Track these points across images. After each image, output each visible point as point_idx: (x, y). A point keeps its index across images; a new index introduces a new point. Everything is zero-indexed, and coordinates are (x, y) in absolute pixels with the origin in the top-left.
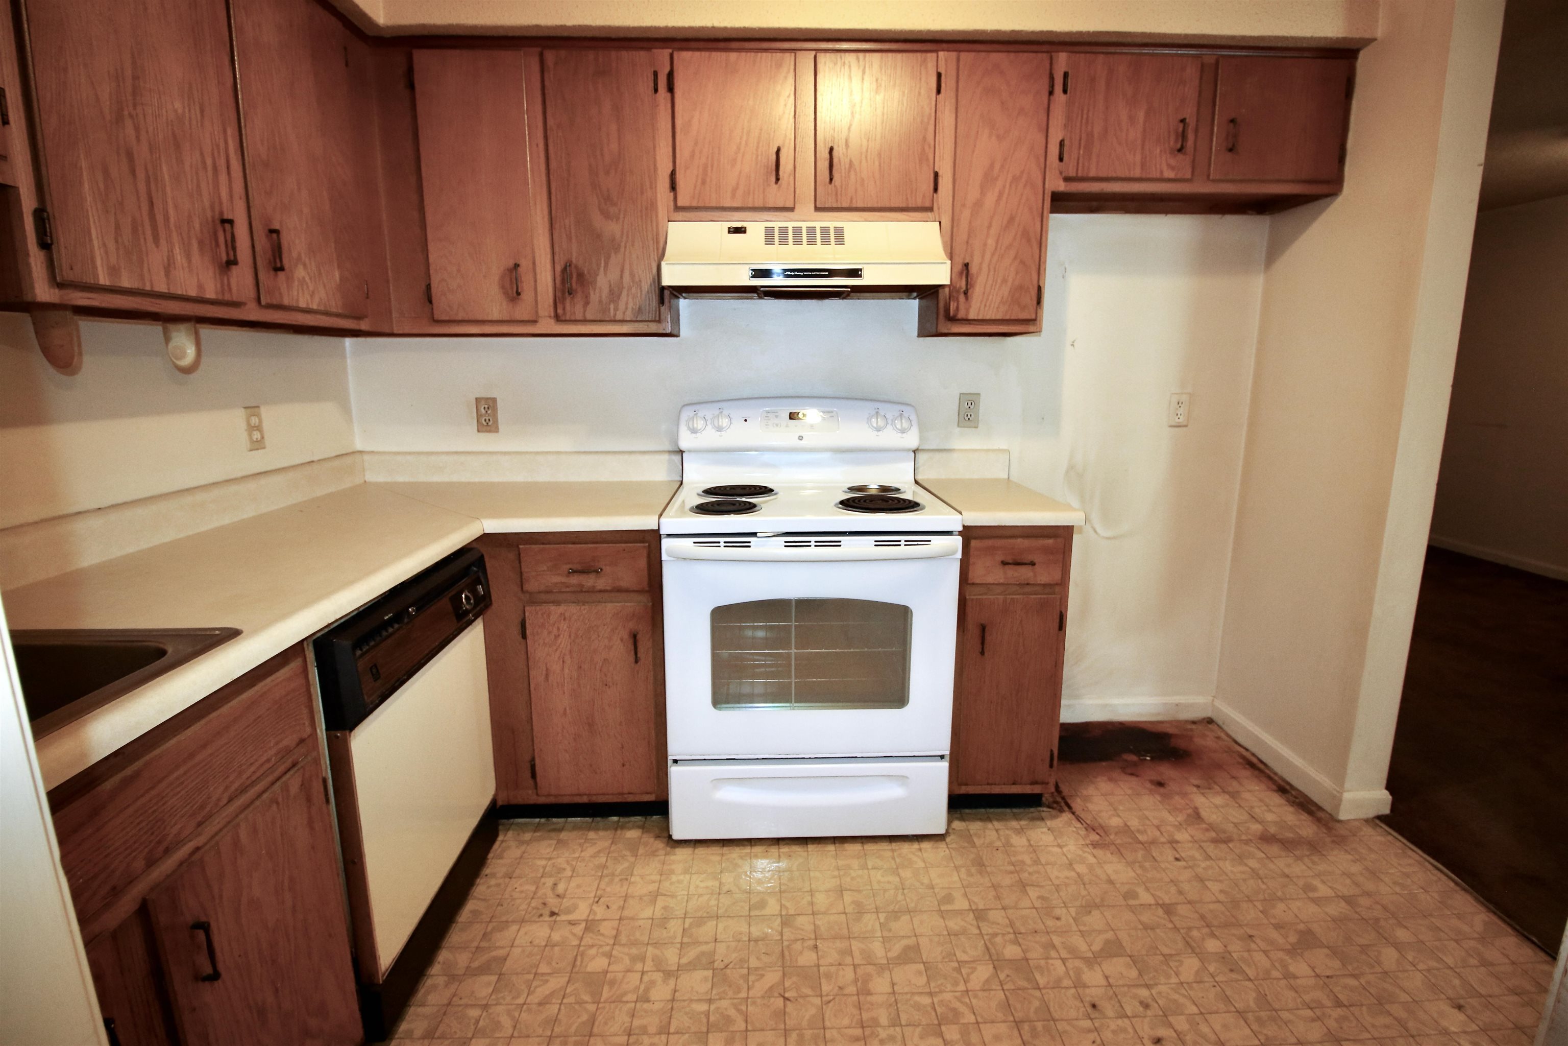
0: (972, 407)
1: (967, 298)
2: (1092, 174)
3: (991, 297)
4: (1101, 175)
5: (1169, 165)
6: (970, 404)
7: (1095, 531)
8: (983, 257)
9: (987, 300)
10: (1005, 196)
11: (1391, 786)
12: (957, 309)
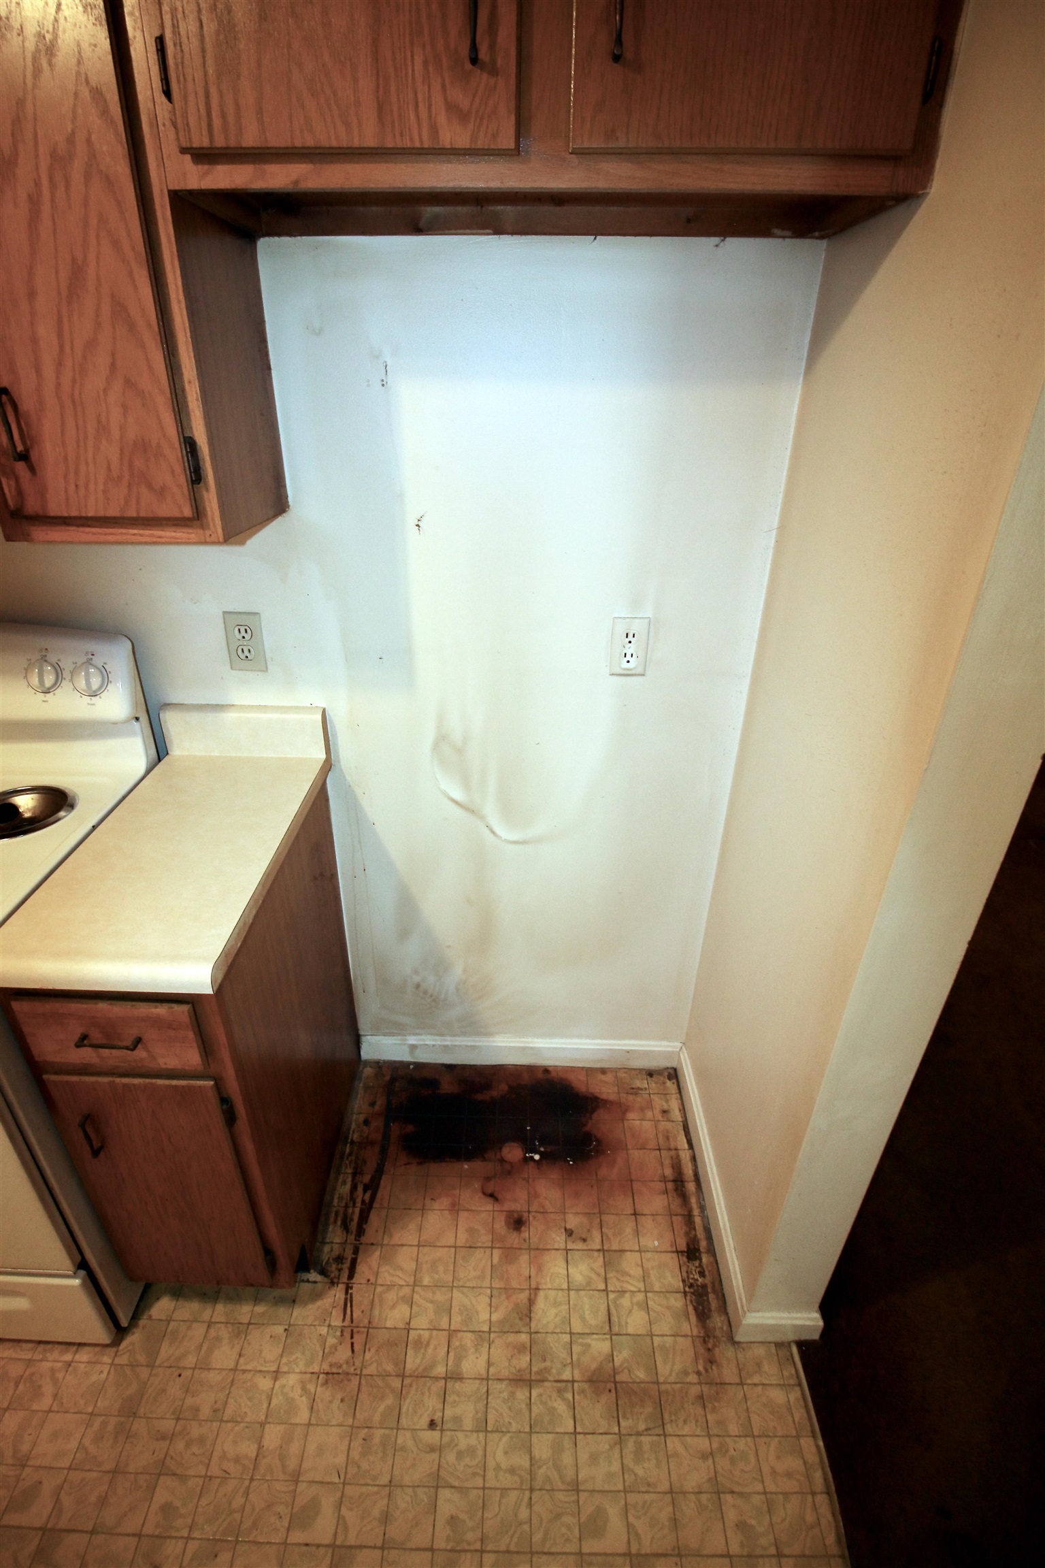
0: (248, 637)
1: (32, 469)
2: (250, 139)
3: (83, 467)
4: (275, 141)
5: (451, 108)
6: (243, 633)
7: (493, 832)
8: (38, 371)
9: (77, 472)
10: (46, 208)
11: (826, 1307)
12: (20, 492)
